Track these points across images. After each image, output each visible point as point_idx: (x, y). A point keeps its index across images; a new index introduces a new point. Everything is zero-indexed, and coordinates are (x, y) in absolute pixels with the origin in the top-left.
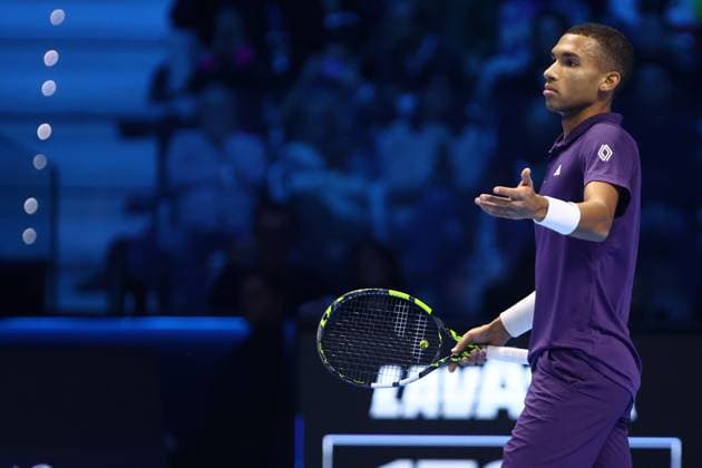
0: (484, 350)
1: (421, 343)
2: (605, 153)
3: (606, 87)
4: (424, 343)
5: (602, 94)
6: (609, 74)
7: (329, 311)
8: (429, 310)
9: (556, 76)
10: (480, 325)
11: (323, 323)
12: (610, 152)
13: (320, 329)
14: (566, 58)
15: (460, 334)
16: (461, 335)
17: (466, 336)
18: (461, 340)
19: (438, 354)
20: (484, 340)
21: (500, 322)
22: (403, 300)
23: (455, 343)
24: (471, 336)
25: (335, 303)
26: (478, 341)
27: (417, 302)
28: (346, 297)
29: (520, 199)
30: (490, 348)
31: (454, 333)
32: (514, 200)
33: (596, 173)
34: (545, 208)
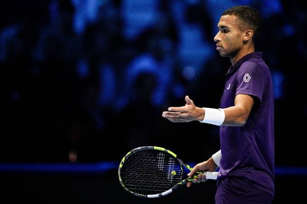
0: (204, 174)
1: (172, 172)
2: (247, 78)
3: (246, 38)
4: (174, 173)
5: (245, 42)
6: (246, 32)
7: (123, 159)
8: (175, 156)
9: (220, 39)
10: (202, 162)
11: (121, 166)
12: (249, 78)
13: (119, 169)
14: (223, 29)
15: (192, 166)
16: (193, 168)
17: (195, 168)
18: (192, 170)
19: (181, 177)
20: (204, 169)
21: (212, 160)
22: (162, 152)
23: (190, 171)
24: (197, 167)
25: (127, 155)
26: (201, 170)
27: (169, 152)
28: (133, 152)
29: (186, 112)
30: (207, 172)
31: (188, 167)
32: (182, 113)
33: (241, 89)
34: (203, 114)
